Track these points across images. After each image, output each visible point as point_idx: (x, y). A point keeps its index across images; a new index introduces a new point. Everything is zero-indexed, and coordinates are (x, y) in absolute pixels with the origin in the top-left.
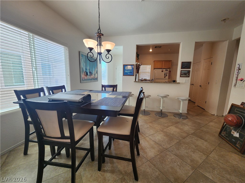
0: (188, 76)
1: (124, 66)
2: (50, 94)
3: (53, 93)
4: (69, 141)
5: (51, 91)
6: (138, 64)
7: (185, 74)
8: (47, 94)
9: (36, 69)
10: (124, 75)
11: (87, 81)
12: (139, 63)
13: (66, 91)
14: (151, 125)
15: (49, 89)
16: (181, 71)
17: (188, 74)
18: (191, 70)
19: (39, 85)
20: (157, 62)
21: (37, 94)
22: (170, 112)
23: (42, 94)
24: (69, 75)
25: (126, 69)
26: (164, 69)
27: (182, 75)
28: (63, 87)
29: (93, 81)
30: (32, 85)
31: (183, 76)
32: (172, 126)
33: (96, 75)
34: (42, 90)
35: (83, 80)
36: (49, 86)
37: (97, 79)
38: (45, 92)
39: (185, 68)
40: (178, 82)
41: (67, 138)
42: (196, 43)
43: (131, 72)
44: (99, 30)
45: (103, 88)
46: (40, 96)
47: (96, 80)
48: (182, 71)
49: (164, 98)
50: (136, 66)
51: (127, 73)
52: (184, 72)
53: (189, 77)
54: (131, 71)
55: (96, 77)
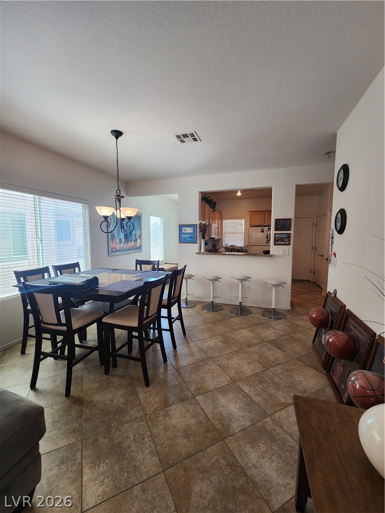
0: (288, 242)
1: (181, 227)
2: (58, 275)
3: (61, 274)
4: (65, 328)
5: (58, 272)
6: (203, 224)
7: (282, 240)
8: (53, 275)
9: (41, 241)
10: (180, 242)
11: (120, 253)
12: (204, 222)
13: (80, 271)
14: (211, 327)
15: (57, 268)
16: (275, 234)
17: (286, 240)
18: (292, 232)
19: (44, 263)
20: (255, 213)
21: (40, 275)
22: (260, 308)
23: (46, 275)
24: (89, 245)
25: (183, 232)
26: (265, 228)
27: (277, 241)
28: (77, 265)
29: (131, 251)
30: (35, 263)
31: (280, 243)
32: (245, 328)
33: (139, 241)
34: (46, 270)
35: (112, 252)
36: (55, 265)
37: (140, 248)
38: (51, 273)
39: (282, 229)
40: (271, 253)
41: (63, 325)
42: (297, 186)
43: (192, 237)
44: (118, 191)
45: (138, 266)
46: (43, 278)
47: (138, 251)
48: (277, 235)
49: (244, 282)
50: (200, 227)
51: (185, 238)
52: (280, 236)
53: (289, 244)
54: (192, 235)
55: (138, 245)
